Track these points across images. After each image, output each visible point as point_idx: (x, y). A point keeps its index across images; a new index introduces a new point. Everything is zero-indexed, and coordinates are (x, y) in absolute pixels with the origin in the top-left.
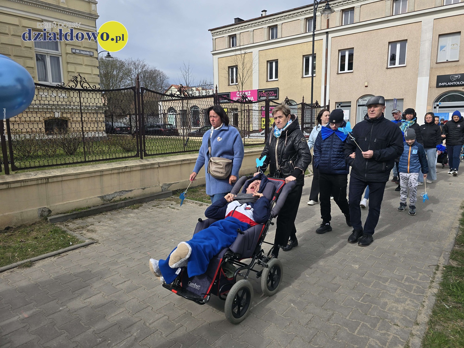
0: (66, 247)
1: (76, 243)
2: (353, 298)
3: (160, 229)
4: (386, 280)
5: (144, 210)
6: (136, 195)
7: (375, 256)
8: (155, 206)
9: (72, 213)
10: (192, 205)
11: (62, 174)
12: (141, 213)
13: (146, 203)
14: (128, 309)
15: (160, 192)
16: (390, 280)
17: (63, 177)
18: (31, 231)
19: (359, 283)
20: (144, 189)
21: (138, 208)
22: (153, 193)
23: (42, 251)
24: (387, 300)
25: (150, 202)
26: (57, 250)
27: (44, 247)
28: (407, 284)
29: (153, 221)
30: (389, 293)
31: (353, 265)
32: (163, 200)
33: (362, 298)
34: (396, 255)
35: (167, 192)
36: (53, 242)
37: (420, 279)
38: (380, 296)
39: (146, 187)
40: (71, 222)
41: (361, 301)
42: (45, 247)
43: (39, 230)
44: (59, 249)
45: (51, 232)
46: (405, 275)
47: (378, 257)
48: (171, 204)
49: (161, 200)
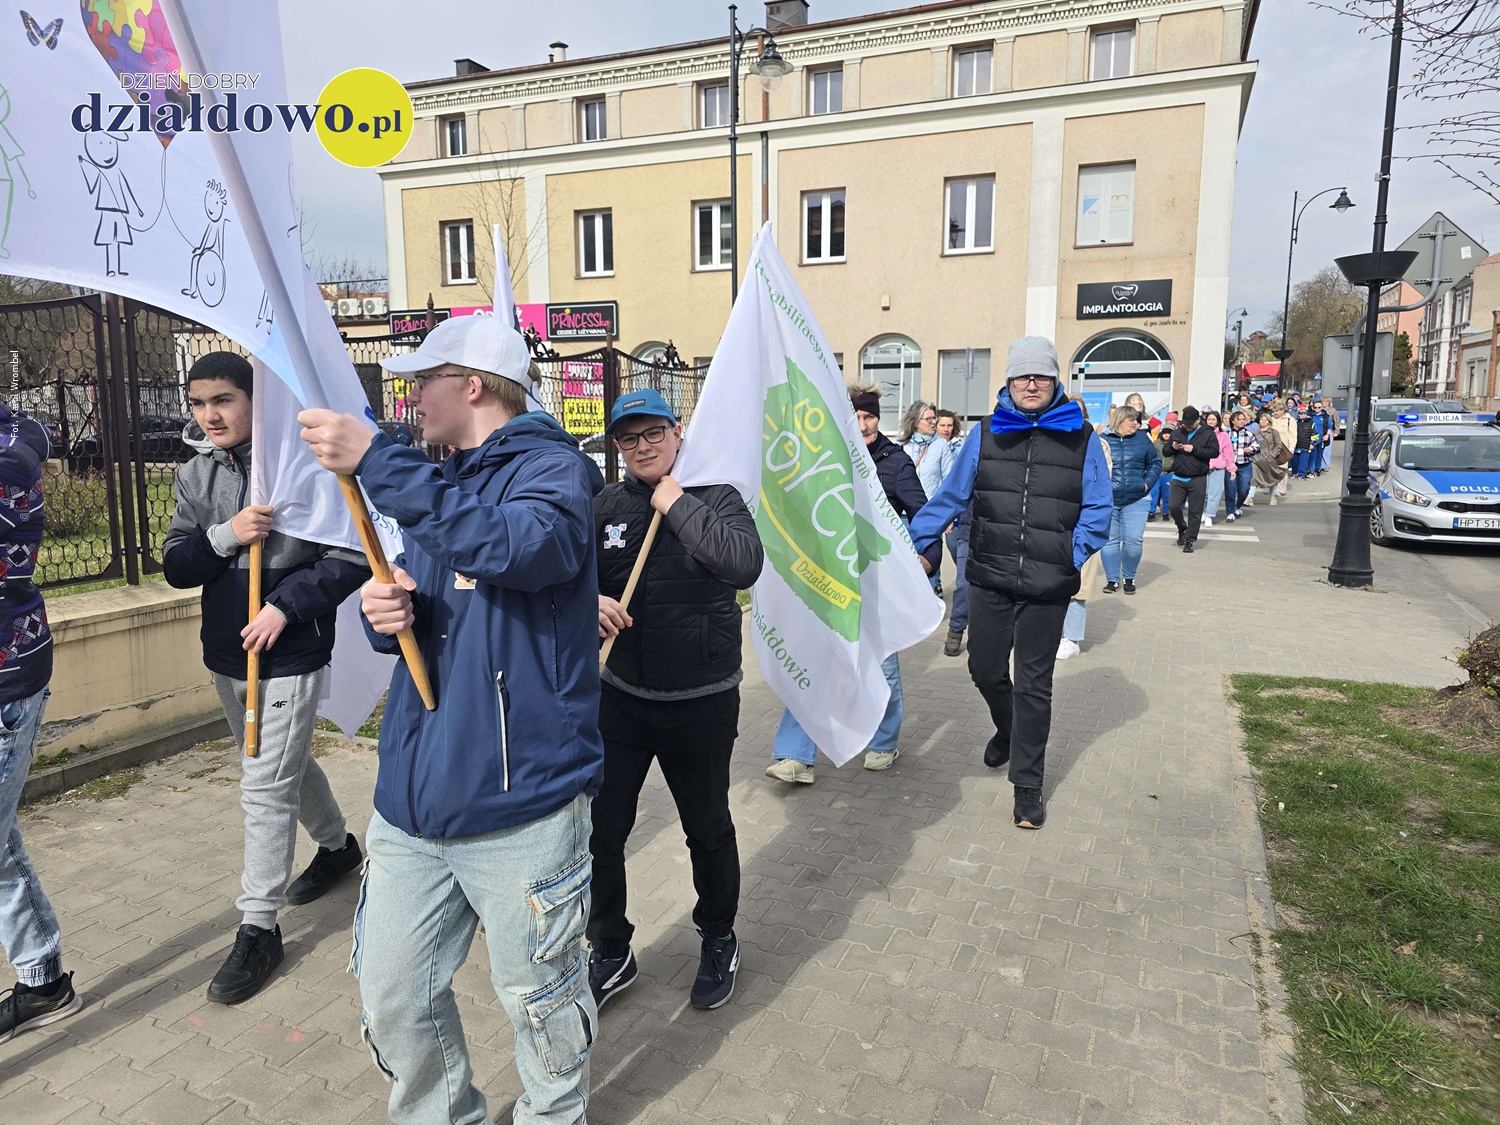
4: (1127, 1022)
5: (152, 798)
6: (113, 734)
8: (199, 775)
10: (357, 756)
12: (141, 815)
13: (160, 763)
16: (1138, 1020)
19: (1047, 1050)
20: (146, 706)
21: (122, 790)
22: (189, 718)
24: (1160, 1116)
25: (176, 758)
28: (1194, 1027)
29: (200, 849)
30: (1157, 1082)
31: (1002, 971)
34: (1121, 907)
37: (1226, 1003)
38: (1134, 1100)
39: (155, 697)
46: (1178, 992)
47: (1069, 923)
49: (226, 746)
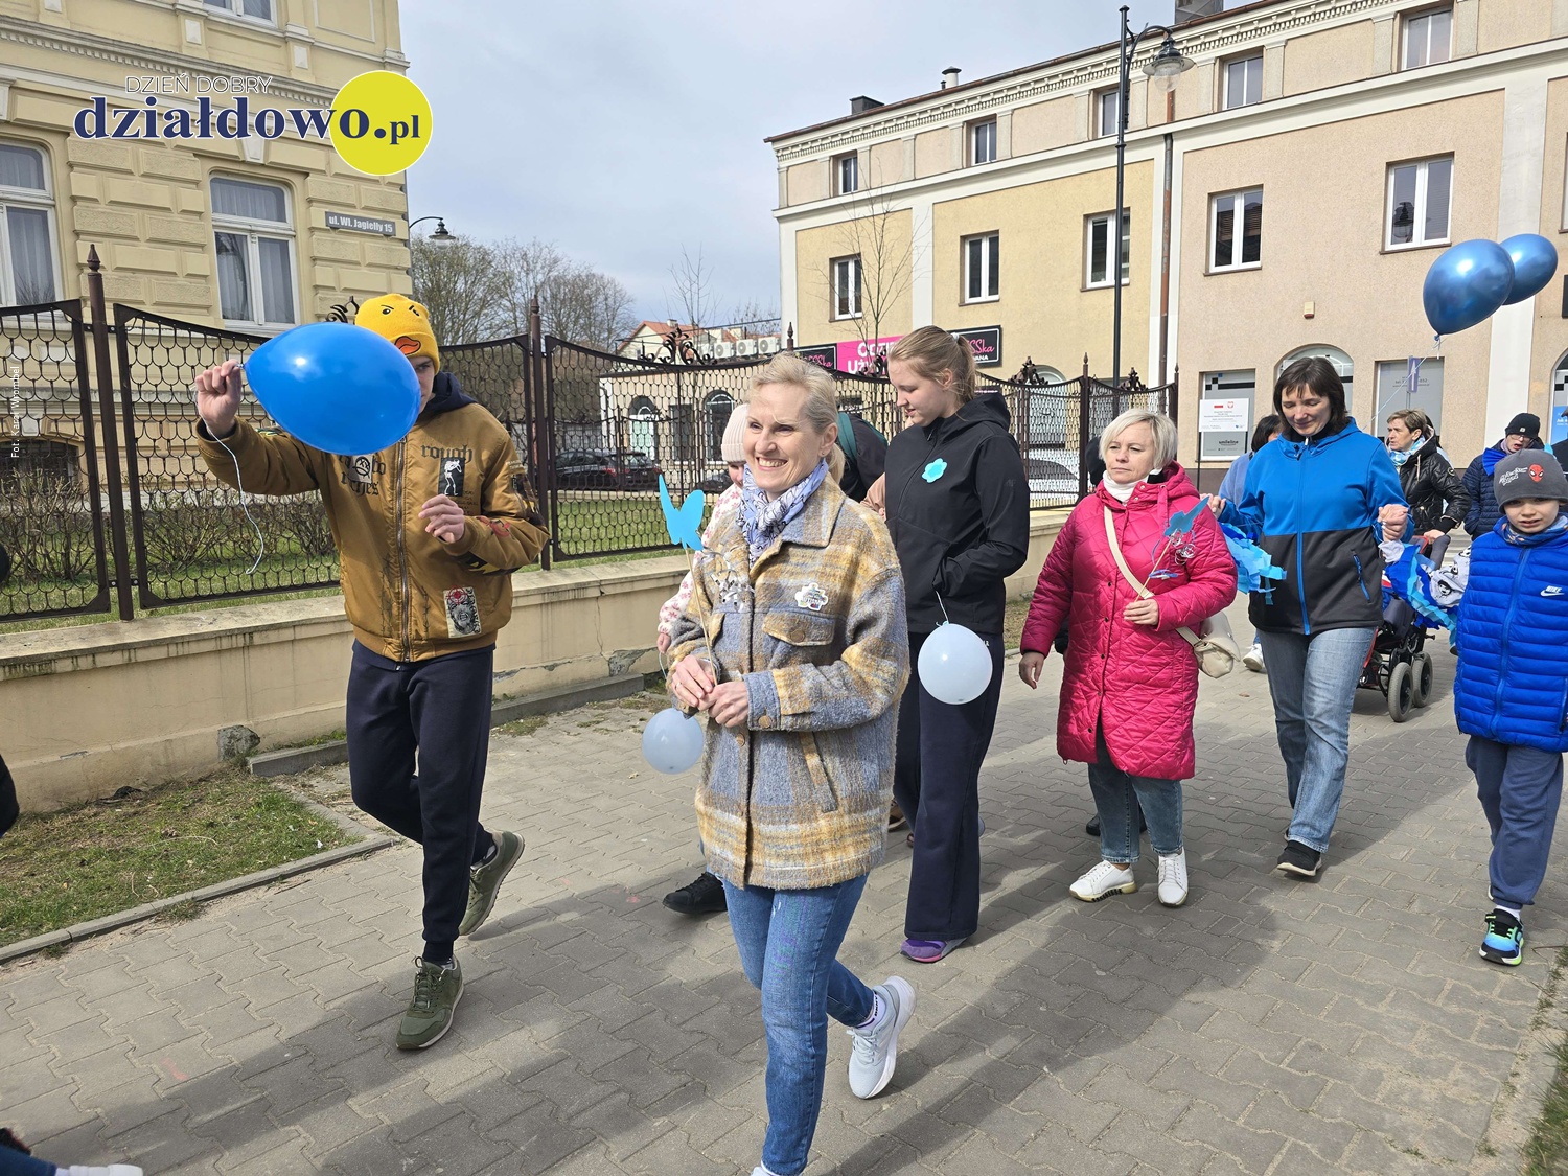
0: (305, 855)
1: (336, 842)
2: (1262, 1056)
3: (602, 803)
4: (1379, 995)
5: (551, 738)
6: (527, 688)
7: (1340, 910)
8: (587, 725)
9: (322, 747)
11: (296, 617)
12: (543, 749)
13: (559, 714)
14: (499, 1065)
15: (604, 677)
16: (1392, 995)
17: (297, 629)
18: (194, 802)
19: (1280, 1002)
20: (551, 668)
21: (531, 730)
22: (583, 682)
23: (231, 868)
24: (1380, 1066)
25: (571, 712)
26: (275, 865)
27: (237, 854)
28: (1454, 1009)
29: (581, 775)
30: (1390, 1042)
32: (614, 706)
33: (1294, 1054)
34: (1416, 908)
35: (627, 678)
36: (264, 837)
37: (1501, 996)
38: (1357, 1050)
39: (558, 662)
40: (320, 774)
41: (1289, 1066)
42: (239, 856)
43: (219, 800)
44: (283, 863)
45: (259, 805)
46: (1448, 980)
47: (1350, 913)
48: (641, 720)
49: (609, 707)
